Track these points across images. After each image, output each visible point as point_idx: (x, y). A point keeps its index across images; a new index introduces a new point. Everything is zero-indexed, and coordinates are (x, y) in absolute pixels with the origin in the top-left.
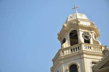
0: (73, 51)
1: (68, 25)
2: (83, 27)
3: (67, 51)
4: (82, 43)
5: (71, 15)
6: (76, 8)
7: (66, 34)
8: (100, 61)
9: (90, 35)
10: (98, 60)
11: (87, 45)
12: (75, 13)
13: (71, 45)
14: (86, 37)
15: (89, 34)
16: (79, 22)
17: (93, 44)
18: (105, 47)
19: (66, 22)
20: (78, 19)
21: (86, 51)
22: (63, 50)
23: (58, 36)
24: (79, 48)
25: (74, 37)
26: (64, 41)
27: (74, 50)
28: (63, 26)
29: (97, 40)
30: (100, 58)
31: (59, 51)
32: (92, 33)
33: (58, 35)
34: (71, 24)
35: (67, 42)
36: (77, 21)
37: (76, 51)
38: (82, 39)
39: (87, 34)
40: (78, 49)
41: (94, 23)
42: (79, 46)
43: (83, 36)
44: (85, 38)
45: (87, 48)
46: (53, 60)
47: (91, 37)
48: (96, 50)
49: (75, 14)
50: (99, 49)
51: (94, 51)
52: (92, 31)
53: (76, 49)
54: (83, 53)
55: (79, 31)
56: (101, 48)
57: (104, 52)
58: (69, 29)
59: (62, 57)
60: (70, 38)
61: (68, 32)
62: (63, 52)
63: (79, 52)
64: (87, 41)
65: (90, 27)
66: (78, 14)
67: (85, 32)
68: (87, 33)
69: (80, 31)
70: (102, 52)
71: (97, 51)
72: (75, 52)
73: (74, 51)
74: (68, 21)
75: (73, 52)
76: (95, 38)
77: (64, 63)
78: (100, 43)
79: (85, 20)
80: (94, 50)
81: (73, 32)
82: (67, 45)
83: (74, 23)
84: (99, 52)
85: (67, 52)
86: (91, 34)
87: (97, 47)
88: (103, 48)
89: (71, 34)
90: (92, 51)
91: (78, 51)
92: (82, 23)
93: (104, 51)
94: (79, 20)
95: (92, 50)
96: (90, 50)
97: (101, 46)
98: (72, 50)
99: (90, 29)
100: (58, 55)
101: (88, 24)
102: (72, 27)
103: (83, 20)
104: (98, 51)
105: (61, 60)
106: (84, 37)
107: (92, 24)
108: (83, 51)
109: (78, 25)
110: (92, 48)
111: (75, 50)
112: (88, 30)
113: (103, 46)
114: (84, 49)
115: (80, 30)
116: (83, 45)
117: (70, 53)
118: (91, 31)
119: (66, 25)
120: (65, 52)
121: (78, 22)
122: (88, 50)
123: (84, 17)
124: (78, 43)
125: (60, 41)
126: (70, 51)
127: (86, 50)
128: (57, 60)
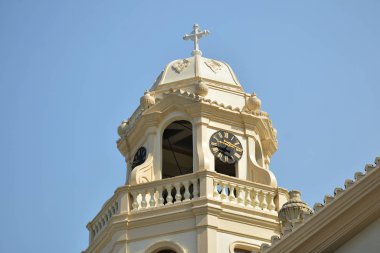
0: (170, 197)
1: (160, 97)
2: (217, 113)
3: (148, 197)
4: (205, 173)
5: (174, 63)
6: (199, 36)
7: (151, 130)
8: (265, 247)
9: (240, 146)
10: (260, 243)
11: (226, 180)
12: (193, 54)
13: (164, 176)
14: (224, 150)
15: (236, 140)
16: (204, 92)
17: (248, 178)
18: (291, 194)
19: (155, 87)
20: (199, 79)
21: (220, 204)
22: (131, 190)
23: (119, 137)
24: (194, 189)
25: (178, 145)
26: (139, 158)
27: (174, 194)
28: (143, 100)
29: (265, 167)
30: (269, 234)
31: (119, 192)
32: (246, 137)
33: (121, 131)
34: (170, 96)
35: (150, 161)
36: (196, 85)
37: (183, 199)
38: (206, 156)
39: (229, 140)
40: (187, 193)
41: (259, 101)
42: (194, 181)
43: (211, 147)
44: (220, 155)
45: (224, 192)
46: (90, 226)
47: (241, 154)
48: (254, 204)
49: (191, 59)
50: (269, 202)
51: (249, 207)
52: (248, 132)
53: (183, 191)
54: (205, 211)
55: (201, 124)
56: (276, 198)
57: (285, 213)
58: (164, 115)
59: (125, 216)
60: (164, 147)
61: (157, 125)
62: (132, 198)
63: (192, 205)
64: (226, 168)
65: (241, 116)
66: (202, 61)
67: (223, 132)
68: (231, 135)
69: (203, 127)
70: (276, 214)
71: (257, 209)
72: (178, 202)
73: (174, 200)
74: (162, 82)
75: (170, 203)
76: (258, 156)
77: (129, 242)
78: (273, 177)
79: (225, 87)
80: (247, 202)
81: (179, 127)
82: (148, 171)
83: (186, 93)
84: (265, 211)
85: (147, 202)
86: (243, 142)
87: (261, 193)
88: (283, 200)
89: (168, 133)
90: (242, 205)
91: (187, 200)
92: (213, 96)
93: (283, 210)
94: (204, 84)
95: (240, 201)
96: (234, 203)
97: (277, 192)
98: (165, 195)
99: (241, 121)
100: (112, 207)
101: (235, 102)
102: (174, 109)
103: (219, 85)
104: (262, 206)
105: (123, 227)
106: (216, 149)
107: (251, 104)
108: (207, 201)
109: (197, 102)
110: (242, 195)
111: (178, 195)
112: (233, 126)
113: (284, 191)
114: (210, 196)
115: (204, 120)
116: (209, 181)
117: (159, 205)
118: (244, 129)
119: (151, 98)
120: (139, 198)
121: (200, 90)
122: (226, 201)
123: (224, 74)
124: (190, 170)
125: (124, 155)
126: (158, 196)
127: (218, 198)
128: (104, 226)
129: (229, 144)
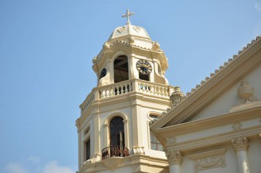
0: (118, 92)
1: (112, 44)
2: (139, 51)
3: (108, 92)
4: (135, 80)
5: (118, 28)
6: (130, 15)
7: (108, 60)
8: (164, 113)
9: (151, 66)
10: (161, 112)
11: (144, 83)
12: (127, 24)
13: (115, 82)
14: (143, 68)
15: (148, 64)
17: (155, 81)
18: (176, 88)
19: (110, 40)
20: (130, 36)
21: (142, 94)
22: (99, 89)
23: (93, 64)
24: (129, 87)
25: (121, 67)
26: (103, 74)
27: (120, 91)
28: (104, 47)
29: (163, 76)
30: (165, 107)
31: (94, 90)
32: (153, 62)
33: (94, 61)
34: (117, 44)
35: (108, 75)
36: (129, 39)
37: (124, 92)
38: (135, 72)
39: (145, 64)
40: (126, 89)
41: (159, 45)
42: (130, 84)
43: (137, 67)
44: (141, 71)
45: (144, 88)
46: (81, 106)
47: (151, 70)
48: (158, 94)
49: (126, 26)
50: (165, 92)
51: (156, 95)
52: (154, 60)
53: (124, 89)
54: (135, 98)
55: (132, 57)
56: (168, 90)
57: (173, 97)
58: (114, 53)
59: (97, 101)
60: (115, 68)
61: (111, 58)
62: (100, 93)
63: (129, 95)
64: (144, 77)
65: (151, 52)
66: (131, 27)
67: (142, 60)
68: (146, 61)
69: (133, 58)
70: (169, 98)
71: (160, 96)
72: (122, 93)
73: (120, 93)
74: (113, 38)
75: (118, 94)
76: (159, 71)
77: (100, 113)
78: (167, 81)
80: (155, 93)
81: (121, 58)
82: (108, 80)
83: (124, 43)
84: (164, 97)
85: (108, 94)
86: (152, 65)
87: (161, 88)
88: (172, 91)
89: (116, 62)
90: (152, 94)
91: (127, 93)
92: (137, 43)
93: (172, 96)
94: (132, 38)
95: (151, 92)
96: (149, 93)
97: (169, 87)
98: (116, 91)
99: (151, 55)
100: (91, 97)
101: (148, 46)
102: (119, 50)
103: (140, 38)
104: (162, 94)
105: (96, 106)
106: (139, 68)
107: (155, 47)
108: (136, 93)
109: (130, 46)
110: (152, 89)
111: (122, 91)
112: (147, 57)
113: (172, 87)
114: (137, 90)
115: (133, 55)
116: (137, 83)
117: (113, 95)
118: (152, 58)
119: (108, 45)
120: (104, 93)
121: (131, 41)
122: (145, 93)
123: (142, 32)
124: (128, 79)
125: (96, 72)
126: (112, 91)
127: (141, 91)
128: (88, 106)
129: (145, 66)
